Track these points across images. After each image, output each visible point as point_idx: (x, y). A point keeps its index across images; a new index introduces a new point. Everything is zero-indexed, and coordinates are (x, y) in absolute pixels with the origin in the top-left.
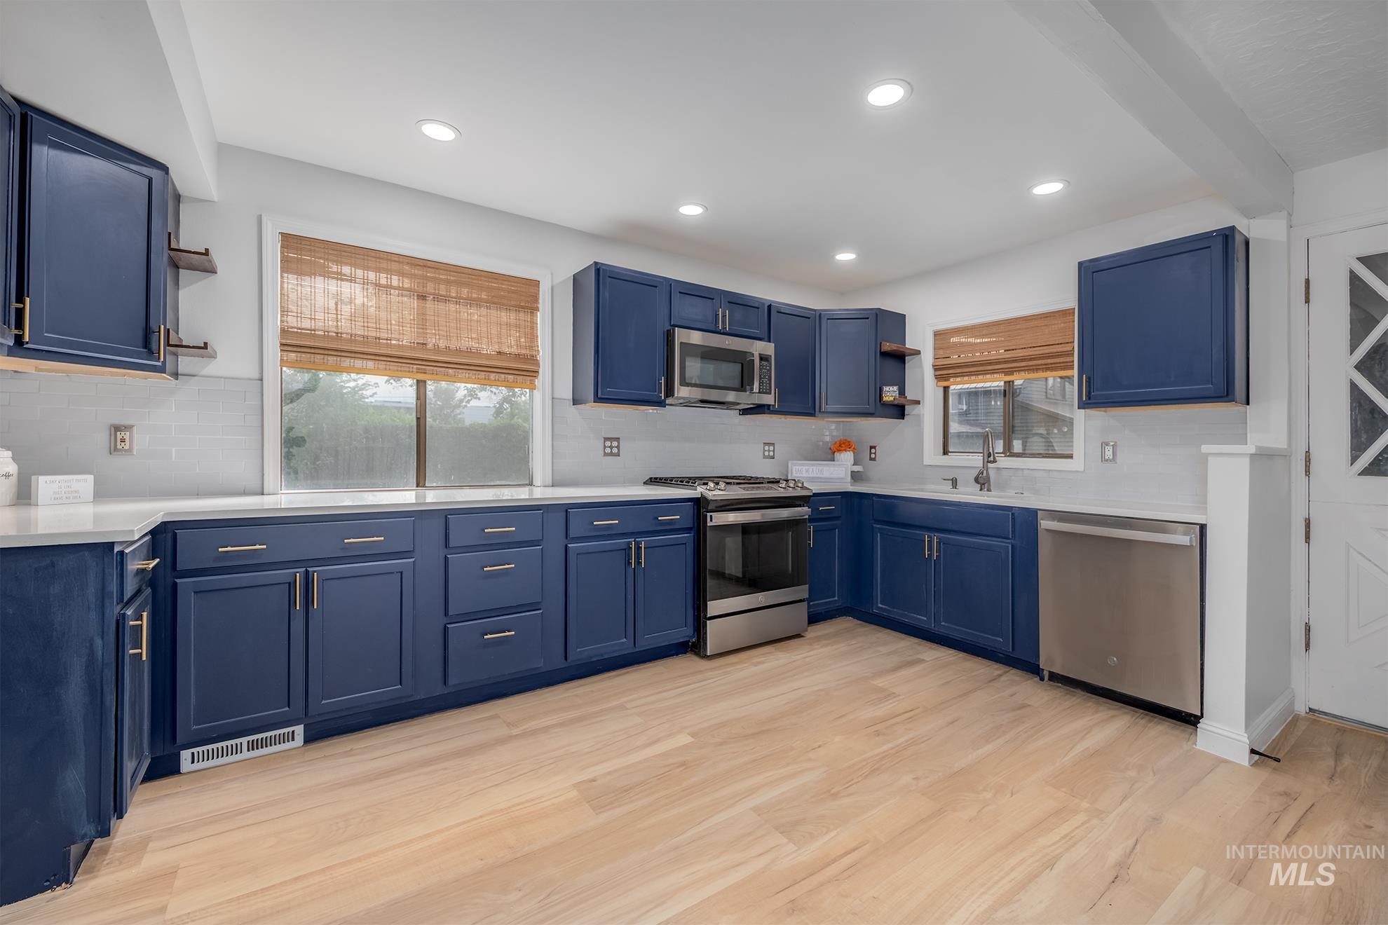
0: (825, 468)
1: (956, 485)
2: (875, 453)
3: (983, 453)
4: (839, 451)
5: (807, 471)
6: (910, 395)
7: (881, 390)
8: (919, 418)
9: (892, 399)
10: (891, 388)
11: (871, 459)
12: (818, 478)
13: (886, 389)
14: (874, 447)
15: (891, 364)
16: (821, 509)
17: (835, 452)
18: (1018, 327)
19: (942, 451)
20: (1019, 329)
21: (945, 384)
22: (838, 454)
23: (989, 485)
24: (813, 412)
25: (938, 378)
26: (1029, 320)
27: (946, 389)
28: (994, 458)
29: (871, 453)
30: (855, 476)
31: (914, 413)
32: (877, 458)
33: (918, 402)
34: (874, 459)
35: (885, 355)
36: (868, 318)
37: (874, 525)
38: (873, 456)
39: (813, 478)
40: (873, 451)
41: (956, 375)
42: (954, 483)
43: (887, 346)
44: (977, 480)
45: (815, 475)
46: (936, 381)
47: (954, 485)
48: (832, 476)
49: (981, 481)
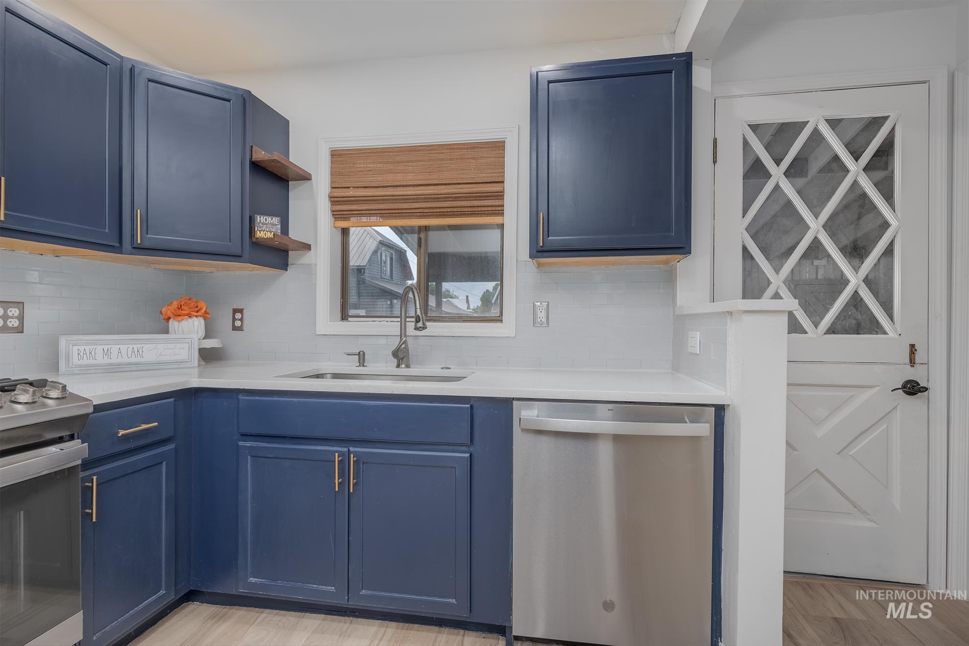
0: (146, 346)
1: (364, 361)
2: (241, 320)
3: (400, 317)
4: (177, 316)
5: (107, 353)
6: (295, 234)
7: (252, 220)
8: (310, 269)
9: (270, 235)
10: (269, 219)
11: (235, 328)
12: (129, 364)
13: (260, 219)
14: (241, 311)
15: (266, 187)
16: (121, 433)
17: (169, 318)
18: (441, 156)
19: (339, 315)
20: (442, 160)
21: (344, 224)
22: (176, 323)
23: (408, 359)
24: (117, 245)
25: (337, 215)
26: (454, 149)
27: (345, 232)
28: (424, 324)
29: (234, 319)
30: (208, 356)
31: (300, 262)
32: (245, 327)
33: (307, 247)
34: (240, 329)
35: (257, 167)
36: (229, 101)
37: (241, 443)
38: (238, 324)
39: (119, 364)
40: (238, 316)
41: (360, 214)
42: (362, 358)
43: (261, 155)
44: (395, 354)
45: (125, 360)
46: (333, 219)
47: (362, 362)
48: (161, 359)
49: (401, 355)
